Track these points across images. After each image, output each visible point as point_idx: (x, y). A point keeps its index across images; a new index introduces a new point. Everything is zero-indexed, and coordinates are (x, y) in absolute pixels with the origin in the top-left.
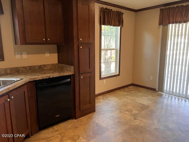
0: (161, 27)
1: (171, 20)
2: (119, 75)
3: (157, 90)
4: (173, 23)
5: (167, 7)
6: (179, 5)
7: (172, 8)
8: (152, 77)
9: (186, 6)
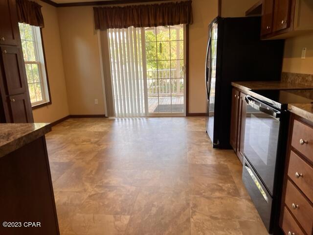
0: (99, 32)
1: (110, 24)
2: (50, 103)
3: (106, 116)
4: (112, 28)
5: (103, 6)
6: (116, 5)
7: (108, 8)
8: (97, 100)
9: (123, 8)
